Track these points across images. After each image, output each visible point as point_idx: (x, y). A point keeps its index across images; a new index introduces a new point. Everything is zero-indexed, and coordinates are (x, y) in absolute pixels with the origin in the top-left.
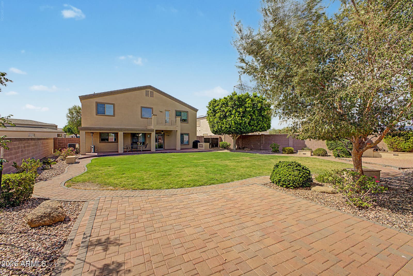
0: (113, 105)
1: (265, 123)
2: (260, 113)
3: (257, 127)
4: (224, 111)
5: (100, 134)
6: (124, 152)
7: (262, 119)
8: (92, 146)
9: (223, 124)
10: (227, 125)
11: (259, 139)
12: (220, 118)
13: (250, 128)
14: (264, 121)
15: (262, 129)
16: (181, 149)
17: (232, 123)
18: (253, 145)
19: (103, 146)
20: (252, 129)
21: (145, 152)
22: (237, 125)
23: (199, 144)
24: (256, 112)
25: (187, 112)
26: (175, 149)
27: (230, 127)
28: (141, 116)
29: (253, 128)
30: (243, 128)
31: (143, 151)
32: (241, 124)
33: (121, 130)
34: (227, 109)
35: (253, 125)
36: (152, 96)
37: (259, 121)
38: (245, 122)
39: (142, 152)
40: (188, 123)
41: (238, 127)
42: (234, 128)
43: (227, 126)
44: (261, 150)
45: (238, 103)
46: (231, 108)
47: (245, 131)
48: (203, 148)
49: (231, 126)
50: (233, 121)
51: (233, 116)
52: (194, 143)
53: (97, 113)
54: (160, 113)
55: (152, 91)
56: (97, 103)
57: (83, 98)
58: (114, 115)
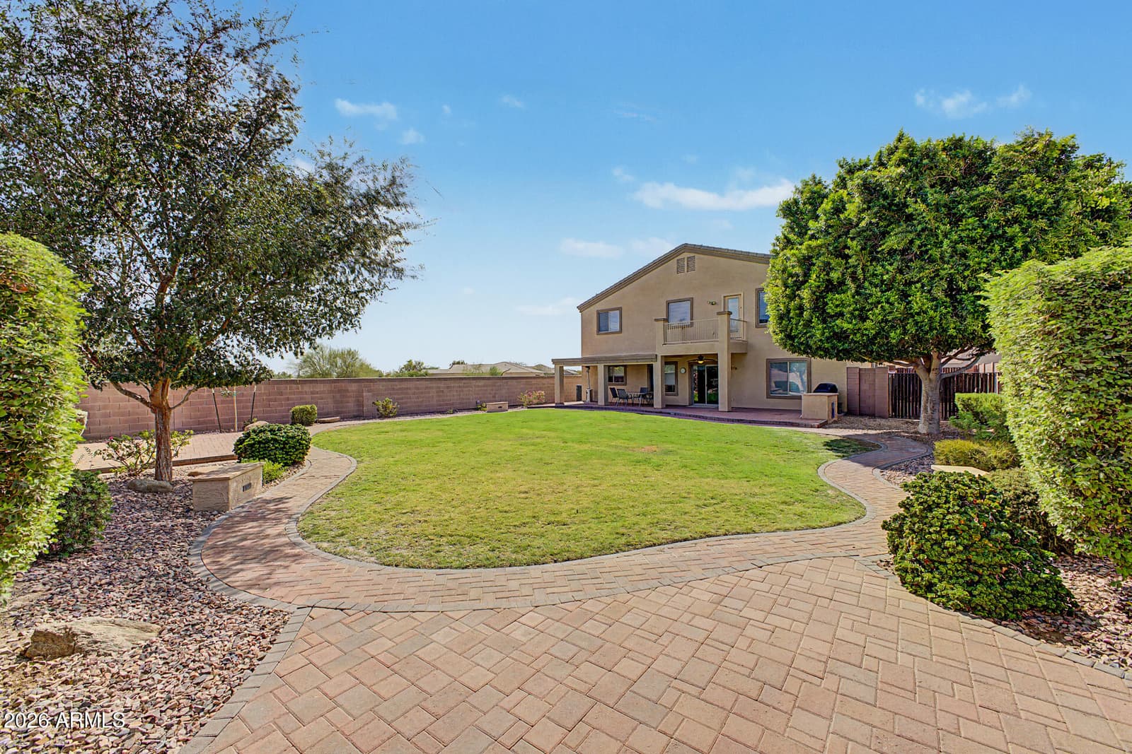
0: (619, 311)
8: (587, 391)
36: (691, 266)
53: (599, 330)
54: (710, 306)
55: (692, 255)
56: (599, 313)
57: (582, 308)
58: (621, 331)
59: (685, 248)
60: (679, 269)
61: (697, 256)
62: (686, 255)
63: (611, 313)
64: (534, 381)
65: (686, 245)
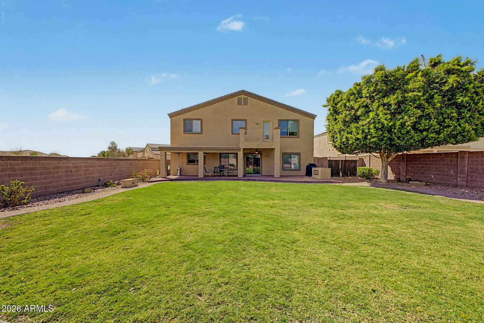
0: (200, 121)
1: (466, 122)
2: (449, 100)
3: (438, 133)
4: (352, 108)
5: (188, 154)
6: (205, 176)
7: (455, 115)
8: (179, 169)
9: (351, 133)
10: (358, 134)
11: (451, 161)
12: (345, 122)
13: (417, 137)
14: (463, 118)
15: (455, 137)
16: (281, 176)
17: (369, 129)
18: (436, 174)
19: (190, 169)
20: (423, 140)
21: (231, 178)
22: (381, 132)
23: (313, 169)
24: (437, 98)
25: (297, 121)
26: (273, 176)
27: (365, 138)
28: (232, 131)
29: (426, 136)
30: (399, 138)
31: (228, 176)
32: (391, 130)
33: (200, 149)
34: (358, 103)
35: (427, 130)
36: (246, 103)
37: (445, 118)
38: (403, 125)
39: (226, 178)
40: (298, 137)
41: (384, 137)
42: (374, 140)
43: (359, 136)
44: (456, 186)
45: (385, 88)
46: (368, 101)
47: (402, 143)
48: (319, 177)
49: (367, 136)
50: (372, 126)
51: (371, 115)
52: (308, 167)
53: (185, 131)
54: (256, 125)
55: (246, 97)
56: (185, 120)
57: (171, 115)
58: (201, 133)
59: (243, 92)
60: (239, 103)
61: (249, 98)
62: (243, 96)
63: (194, 122)
64: (134, 162)
65: (243, 91)
